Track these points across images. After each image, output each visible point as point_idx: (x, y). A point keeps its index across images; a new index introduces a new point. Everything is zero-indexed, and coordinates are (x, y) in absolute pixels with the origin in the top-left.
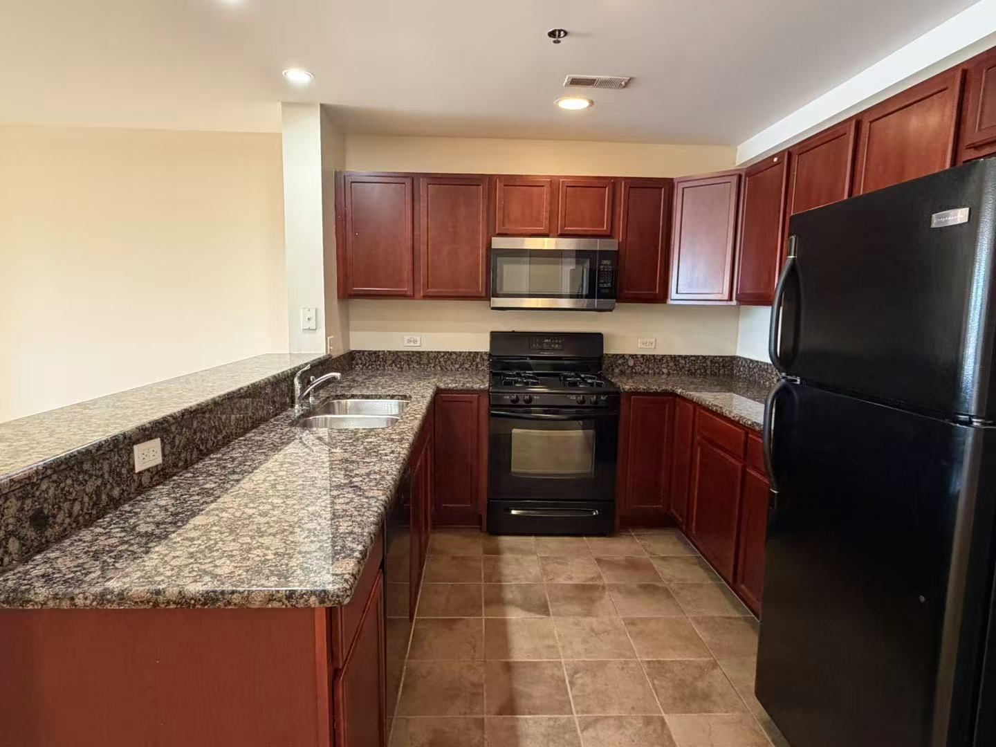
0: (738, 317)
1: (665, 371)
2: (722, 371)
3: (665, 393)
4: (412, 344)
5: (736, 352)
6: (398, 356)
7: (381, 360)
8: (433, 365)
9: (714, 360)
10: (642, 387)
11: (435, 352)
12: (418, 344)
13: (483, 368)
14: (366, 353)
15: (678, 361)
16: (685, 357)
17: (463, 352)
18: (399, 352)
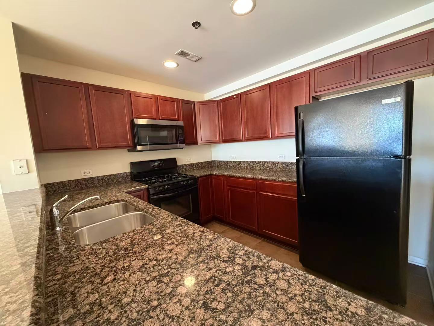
0: (211, 148)
1: (195, 168)
2: (210, 166)
3: (209, 175)
4: (87, 174)
5: (212, 159)
6: (79, 182)
7: (67, 186)
8: (101, 183)
9: (207, 162)
10: (202, 174)
11: (102, 176)
12: (91, 174)
13: (128, 179)
14: (55, 184)
15: (198, 164)
16: (200, 163)
17: (117, 174)
18: (79, 179)
